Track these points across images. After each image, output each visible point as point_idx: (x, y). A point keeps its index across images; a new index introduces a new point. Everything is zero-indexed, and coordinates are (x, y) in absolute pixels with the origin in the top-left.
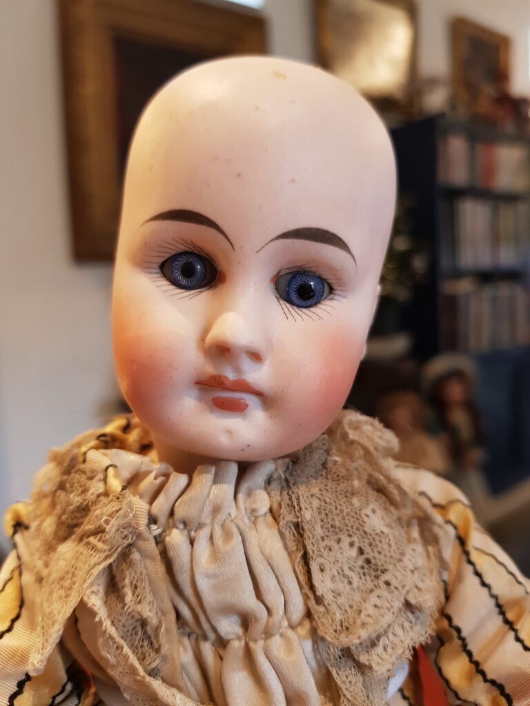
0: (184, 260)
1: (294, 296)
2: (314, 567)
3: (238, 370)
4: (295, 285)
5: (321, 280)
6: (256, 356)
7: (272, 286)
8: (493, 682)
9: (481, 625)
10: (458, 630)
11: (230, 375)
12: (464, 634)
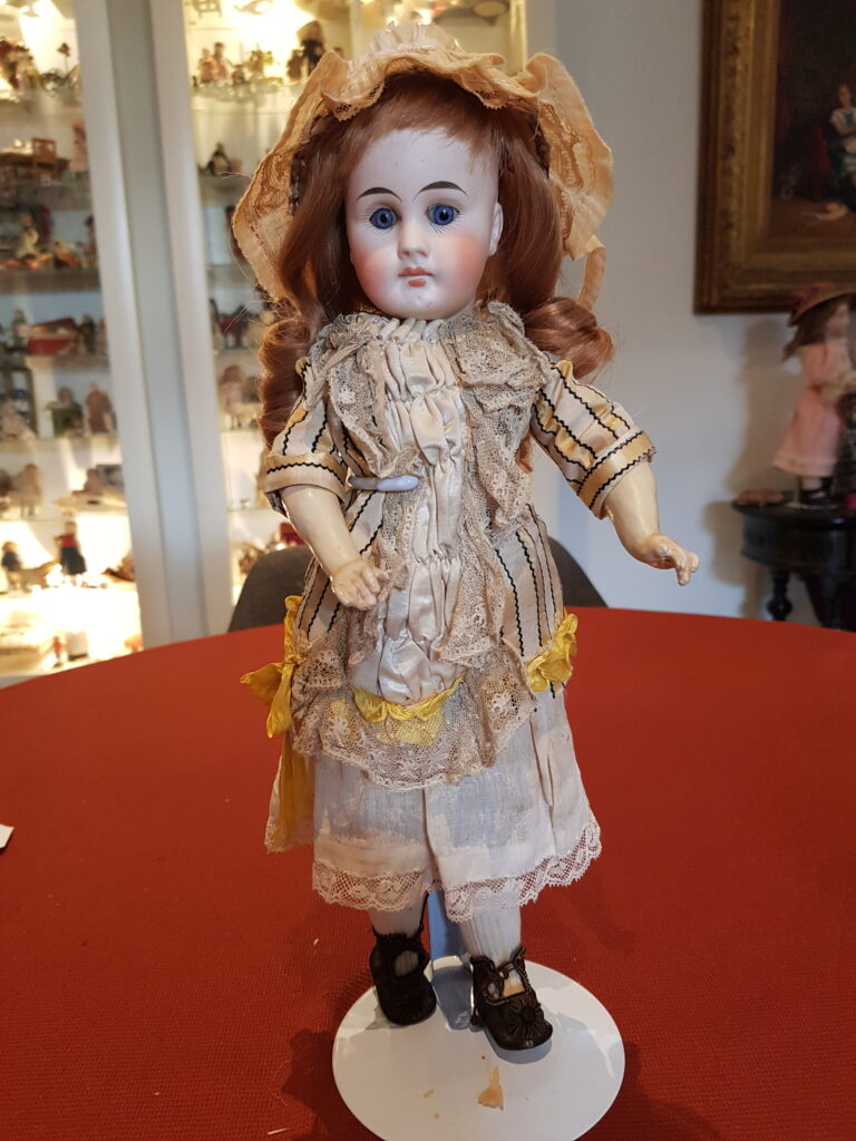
0: (380, 213)
1: (439, 220)
2: (462, 361)
3: (415, 262)
4: (438, 215)
5: (451, 208)
6: (423, 254)
7: (425, 217)
8: (585, 446)
9: (578, 420)
10: (562, 422)
11: (414, 267)
12: (566, 424)
